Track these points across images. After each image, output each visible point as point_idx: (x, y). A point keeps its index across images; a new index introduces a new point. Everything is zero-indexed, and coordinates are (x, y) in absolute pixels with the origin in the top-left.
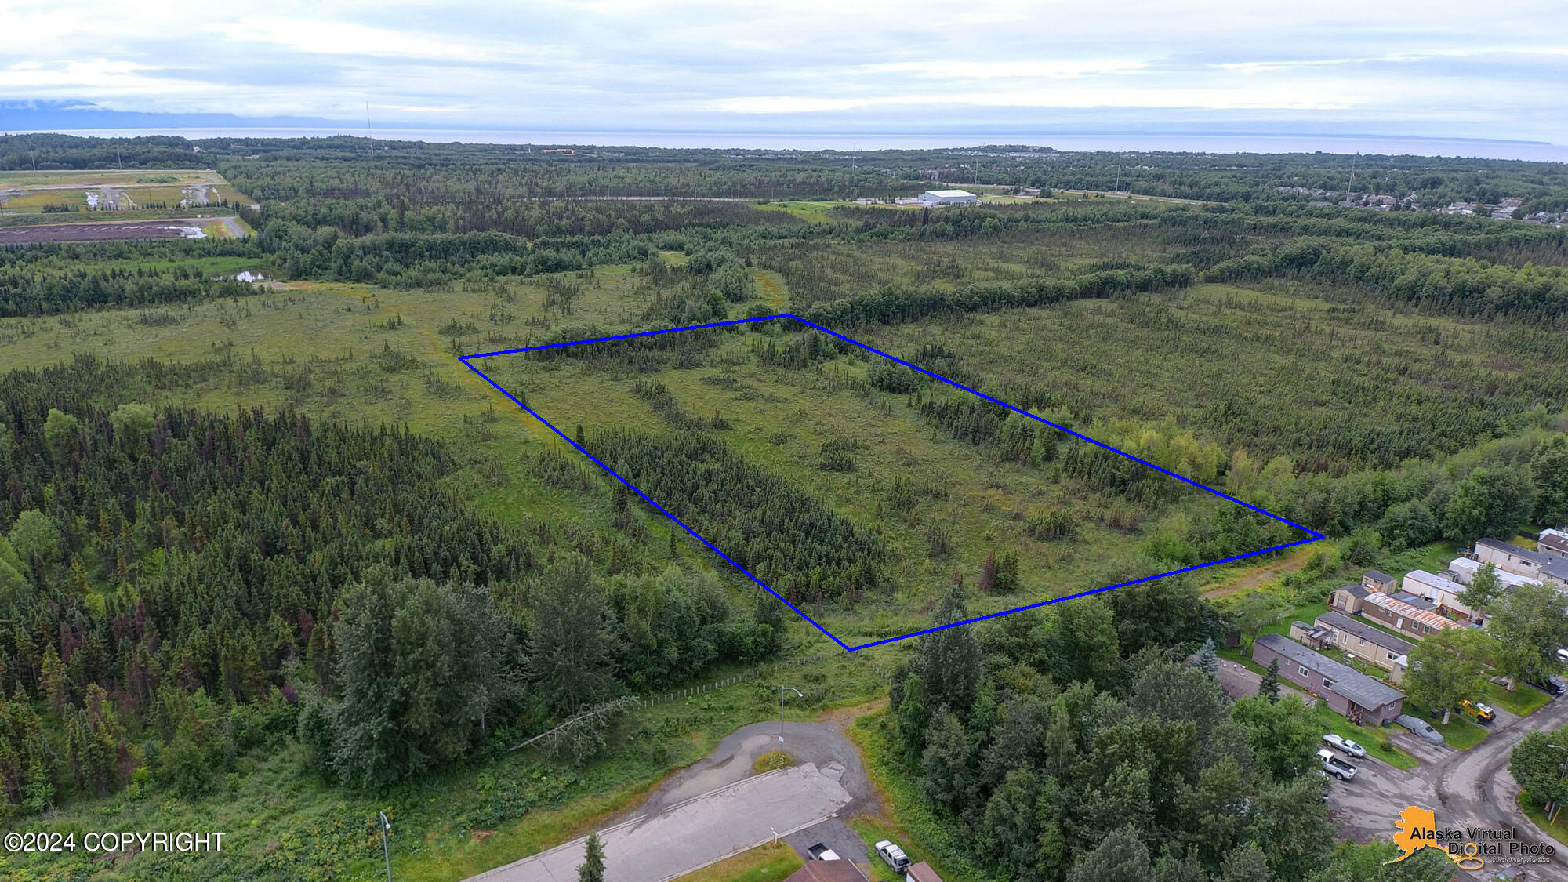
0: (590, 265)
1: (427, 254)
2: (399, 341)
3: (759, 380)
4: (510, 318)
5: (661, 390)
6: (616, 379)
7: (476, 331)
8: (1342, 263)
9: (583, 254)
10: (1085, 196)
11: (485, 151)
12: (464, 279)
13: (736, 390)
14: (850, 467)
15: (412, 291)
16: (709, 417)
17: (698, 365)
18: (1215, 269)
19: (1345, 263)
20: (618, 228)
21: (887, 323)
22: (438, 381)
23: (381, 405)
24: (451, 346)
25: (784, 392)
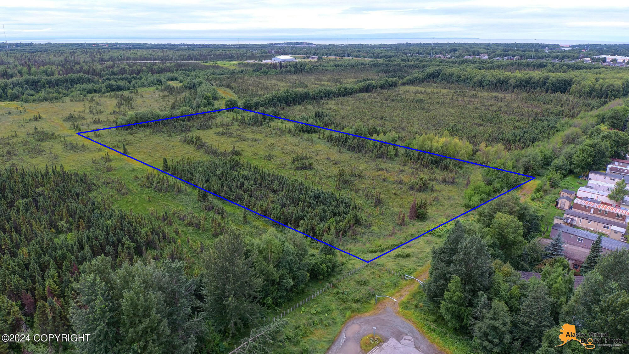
0: (134, 87)
1: (47, 86)
2: (42, 126)
3: (243, 132)
4: (101, 112)
5: (198, 139)
6: (170, 136)
7: (84, 118)
8: (449, 75)
9: (130, 82)
10: (335, 59)
11: (64, 46)
12: (70, 96)
13: (234, 137)
14: (310, 167)
15: (43, 103)
16: (229, 150)
17: (210, 127)
18: (405, 80)
19: (451, 75)
20: (143, 72)
21: (288, 105)
22: (70, 143)
23: (40, 158)
24: (73, 126)
25: (257, 136)
